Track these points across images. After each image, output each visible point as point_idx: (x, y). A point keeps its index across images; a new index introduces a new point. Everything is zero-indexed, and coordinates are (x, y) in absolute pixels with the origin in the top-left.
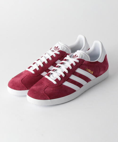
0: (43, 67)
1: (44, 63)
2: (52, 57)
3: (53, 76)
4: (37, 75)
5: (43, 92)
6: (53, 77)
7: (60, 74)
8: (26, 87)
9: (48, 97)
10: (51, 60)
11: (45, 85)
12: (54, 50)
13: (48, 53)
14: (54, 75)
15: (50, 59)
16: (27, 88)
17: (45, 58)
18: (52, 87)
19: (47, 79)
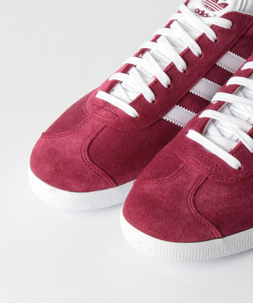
0: (169, 86)
1: (171, 70)
2: (202, 40)
3: (219, 130)
4: (150, 123)
5: (193, 209)
6: (223, 135)
7: (247, 121)
8: (109, 176)
9: (214, 230)
10: (200, 56)
11: (195, 175)
12: (207, 11)
13: (179, 23)
14: (222, 128)
15: (196, 50)
16: (113, 180)
17: (173, 44)
18: (224, 184)
19: (196, 146)
